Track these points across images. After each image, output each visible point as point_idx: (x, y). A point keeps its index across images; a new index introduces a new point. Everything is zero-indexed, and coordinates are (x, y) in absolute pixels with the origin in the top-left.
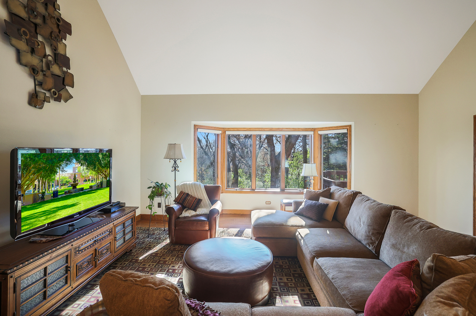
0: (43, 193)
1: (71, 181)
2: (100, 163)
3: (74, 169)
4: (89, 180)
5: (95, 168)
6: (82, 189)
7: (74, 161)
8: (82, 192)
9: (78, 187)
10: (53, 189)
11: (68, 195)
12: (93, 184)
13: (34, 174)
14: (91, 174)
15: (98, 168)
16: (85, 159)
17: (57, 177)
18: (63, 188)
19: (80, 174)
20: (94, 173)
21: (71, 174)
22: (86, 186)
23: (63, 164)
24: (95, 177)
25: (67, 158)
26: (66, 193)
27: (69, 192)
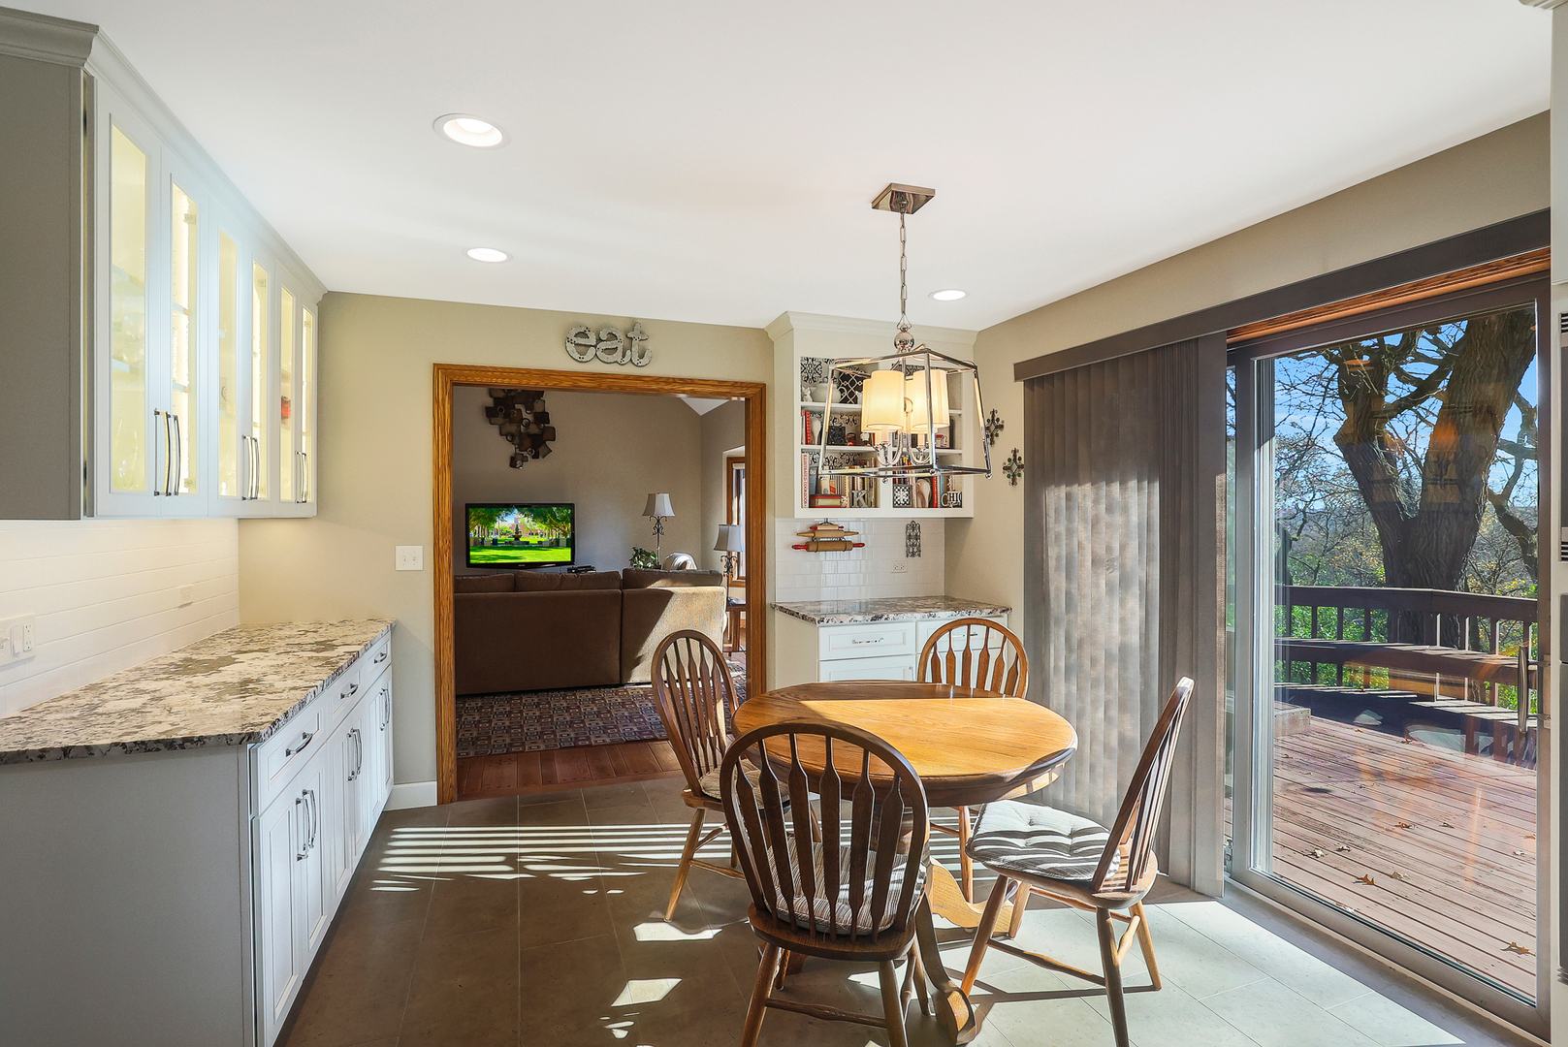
0: (483, 539)
1: (513, 532)
2: (555, 517)
3: (516, 520)
4: (537, 534)
5: (545, 521)
6: (528, 543)
7: (516, 511)
8: (527, 546)
9: (521, 539)
10: (493, 537)
11: (509, 546)
12: (543, 539)
13: (474, 520)
14: (539, 527)
15: (551, 522)
16: (532, 512)
17: (496, 526)
18: (503, 537)
19: (524, 525)
20: (544, 526)
21: (513, 525)
22: (533, 540)
23: (503, 514)
24: (547, 531)
25: (508, 507)
26: (506, 543)
27: (510, 542)
